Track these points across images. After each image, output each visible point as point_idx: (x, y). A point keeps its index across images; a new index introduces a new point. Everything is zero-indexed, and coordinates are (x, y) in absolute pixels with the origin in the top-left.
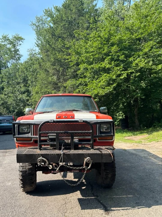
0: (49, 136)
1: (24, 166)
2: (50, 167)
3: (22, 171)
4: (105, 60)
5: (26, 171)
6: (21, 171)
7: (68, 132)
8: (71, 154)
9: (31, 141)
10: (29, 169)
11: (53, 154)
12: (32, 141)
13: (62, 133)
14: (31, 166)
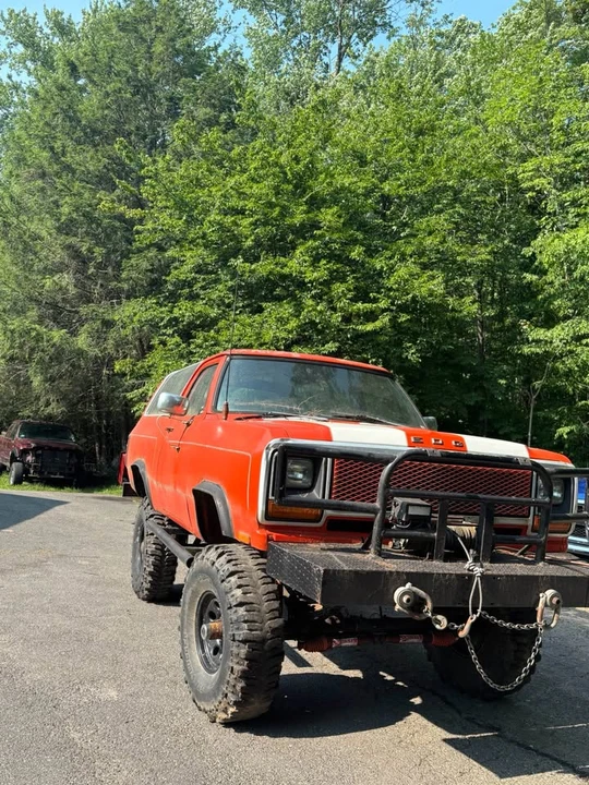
0: (410, 508)
1: (256, 618)
2: (439, 622)
3: (250, 637)
4: (298, 252)
5: (263, 641)
6: (244, 642)
7: (480, 496)
8: (501, 576)
9: (318, 521)
10: (273, 630)
11: (444, 575)
12: (323, 520)
13: (458, 499)
14: (281, 621)
